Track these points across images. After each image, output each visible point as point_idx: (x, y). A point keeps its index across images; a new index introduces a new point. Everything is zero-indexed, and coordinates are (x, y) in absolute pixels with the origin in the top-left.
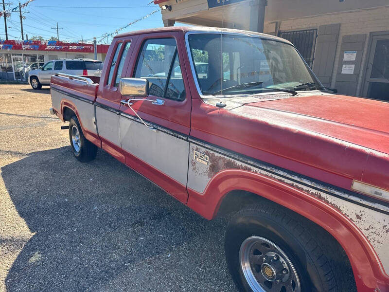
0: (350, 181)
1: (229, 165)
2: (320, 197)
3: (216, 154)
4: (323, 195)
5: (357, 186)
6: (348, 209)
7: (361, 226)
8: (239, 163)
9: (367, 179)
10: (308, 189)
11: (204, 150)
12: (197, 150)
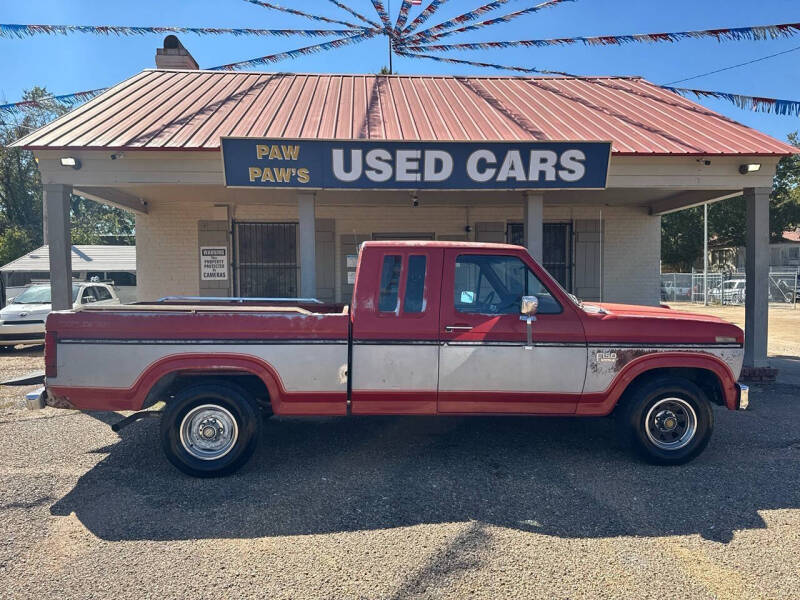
0: (714, 338)
1: (638, 354)
2: (703, 352)
3: (623, 349)
4: (705, 350)
5: (718, 339)
6: (716, 353)
7: (724, 360)
8: (646, 350)
9: (721, 334)
10: (696, 350)
11: (608, 349)
12: (599, 352)
